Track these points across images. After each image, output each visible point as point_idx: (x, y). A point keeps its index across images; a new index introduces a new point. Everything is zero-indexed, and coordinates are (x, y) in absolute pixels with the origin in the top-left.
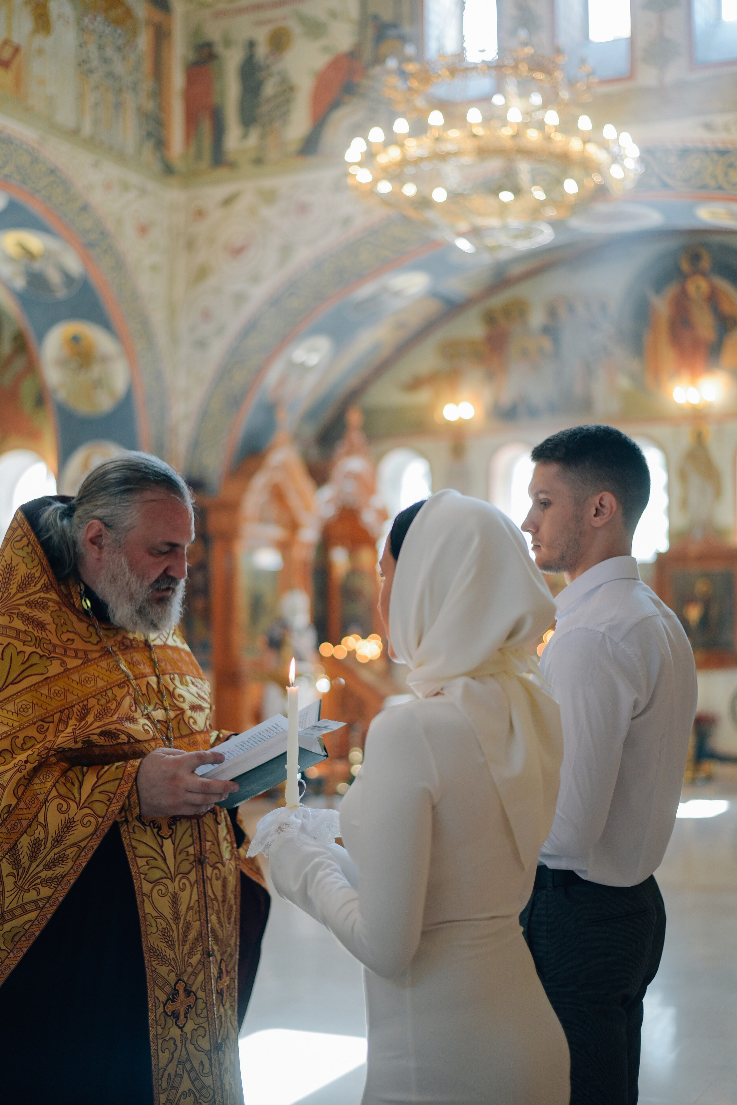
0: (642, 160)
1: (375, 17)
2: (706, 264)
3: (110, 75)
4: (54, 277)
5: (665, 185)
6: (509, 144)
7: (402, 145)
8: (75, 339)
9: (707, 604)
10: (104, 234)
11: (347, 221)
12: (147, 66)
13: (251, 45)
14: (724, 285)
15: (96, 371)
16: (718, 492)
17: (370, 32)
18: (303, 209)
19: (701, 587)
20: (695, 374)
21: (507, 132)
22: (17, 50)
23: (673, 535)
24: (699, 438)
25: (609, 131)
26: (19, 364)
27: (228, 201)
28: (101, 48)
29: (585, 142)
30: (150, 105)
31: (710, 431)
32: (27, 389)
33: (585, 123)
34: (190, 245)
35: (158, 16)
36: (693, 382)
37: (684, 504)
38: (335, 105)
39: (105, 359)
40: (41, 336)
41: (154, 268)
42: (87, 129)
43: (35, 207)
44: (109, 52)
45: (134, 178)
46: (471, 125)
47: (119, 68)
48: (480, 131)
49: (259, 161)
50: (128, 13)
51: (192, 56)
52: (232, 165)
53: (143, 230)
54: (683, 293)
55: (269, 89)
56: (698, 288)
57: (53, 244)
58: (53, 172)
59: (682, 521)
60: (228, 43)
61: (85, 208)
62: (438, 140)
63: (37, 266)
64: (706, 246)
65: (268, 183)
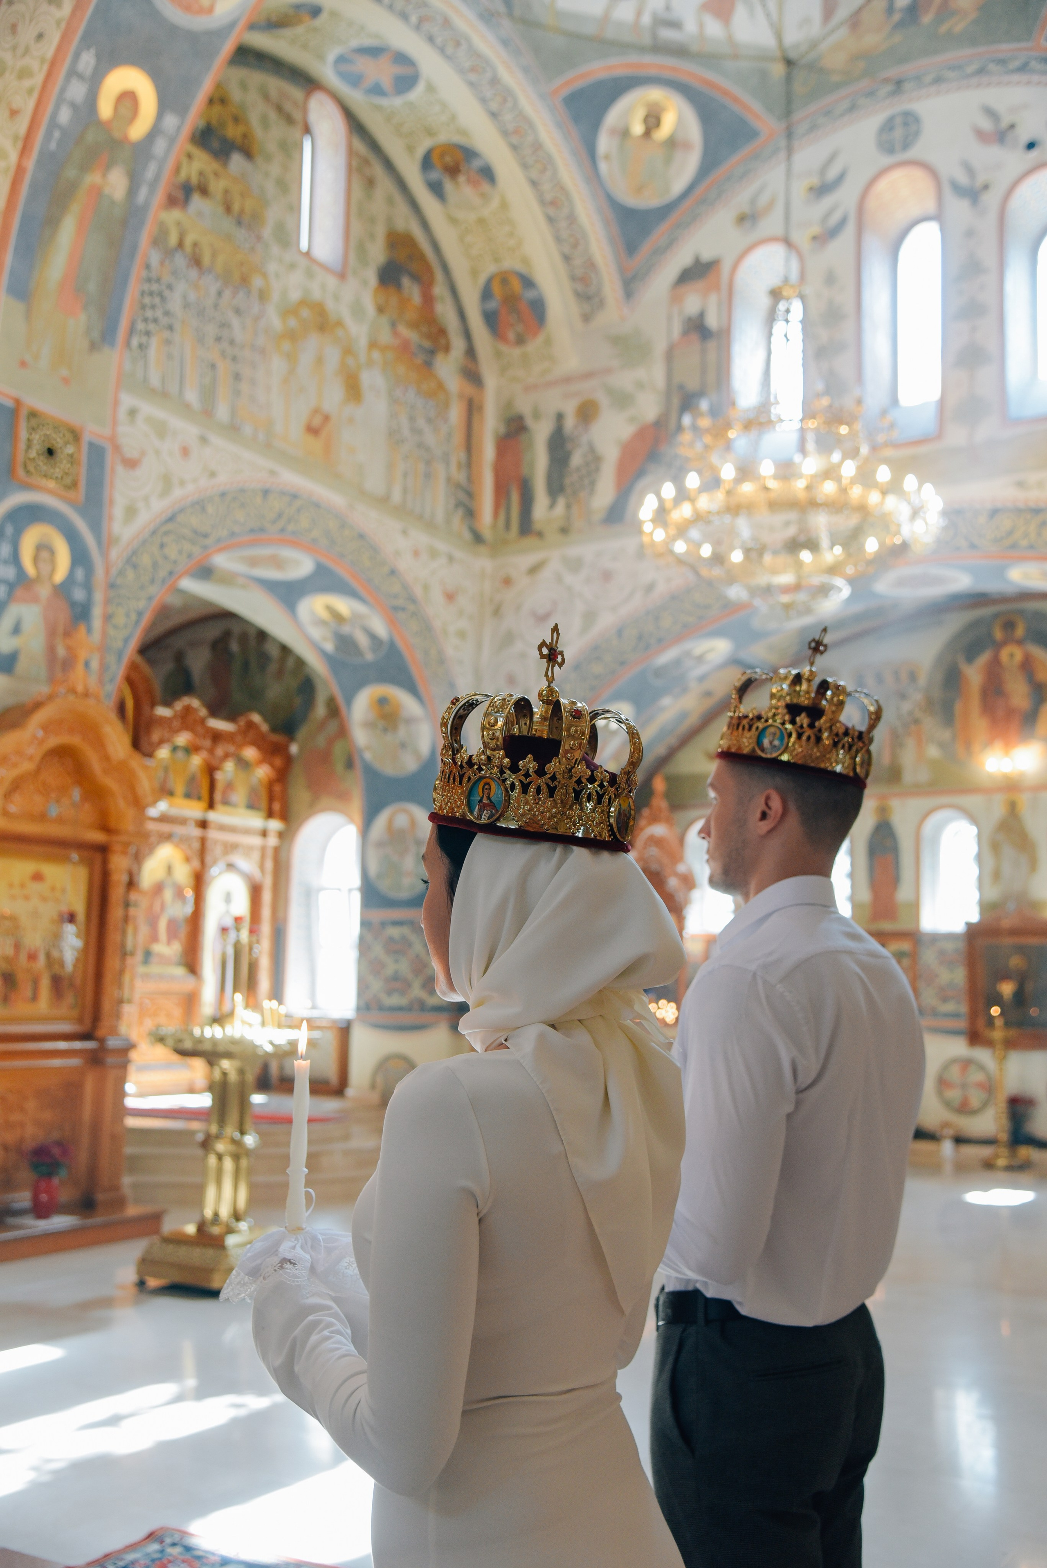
0: (945, 513)
1: (681, 387)
2: (1020, 631)
3: (420, 445)
4: (363, 640)
5: (973, 546)
6: (802, 495)
7: (692, 501)
8: (382, 702)
9: (1022, 979)
10: (412, 600)
11: (650, 588)
12: (458, 438)
13: (560, 417)
14: (1037, 651)
15: (402, 732)
16: (1033, 865)
17: (676, 402)
18: (607, 576)
19: (1015, 962)
20: (1008, 746)
21: (800, 484)
22: (327, 418)
23: (985, 907)
24: (1012, 807)
25: (910, 482)
26: (332, 727)
27: (534, 570)
28: (412, 419)
29: (884, 493)
30: (461, 477)
31: (1024, 800)
32: (338, 750)
33: (884, 474)
34: (497, 612)
35: (470, 390)
36: (1007, 752)
37: (997, 875)
38: (640, 474)
39: (409, 721)
40: (349, 700)
41: (462, 634)
42: (397, 496)
43: (342, 572)
44: (421, 423)
45: (442, 546)
46: (765, 478)
47: (430, 438)
48: (772, 484)
49: (564, 530)
50: (441, 386)
51: (502, 430)
52: (540, 534)
53: (450, 597)
54: (996, 661)
55: (577, 460)
56: (1012, 655)
57: (360, 608)
58: (361, 536)
59: (993, 894)
60: (537, 415)
61: (393, 572)
62: (729, 493)
63: (346, 629)
64: (1021, 613)
65: (574, 551)
